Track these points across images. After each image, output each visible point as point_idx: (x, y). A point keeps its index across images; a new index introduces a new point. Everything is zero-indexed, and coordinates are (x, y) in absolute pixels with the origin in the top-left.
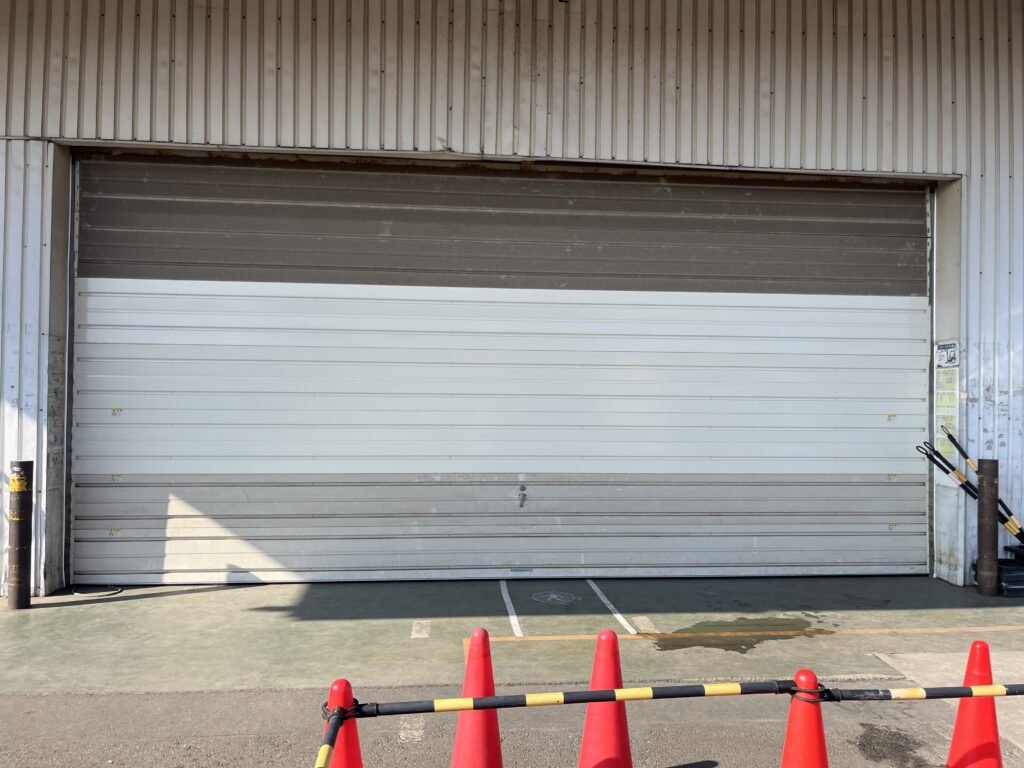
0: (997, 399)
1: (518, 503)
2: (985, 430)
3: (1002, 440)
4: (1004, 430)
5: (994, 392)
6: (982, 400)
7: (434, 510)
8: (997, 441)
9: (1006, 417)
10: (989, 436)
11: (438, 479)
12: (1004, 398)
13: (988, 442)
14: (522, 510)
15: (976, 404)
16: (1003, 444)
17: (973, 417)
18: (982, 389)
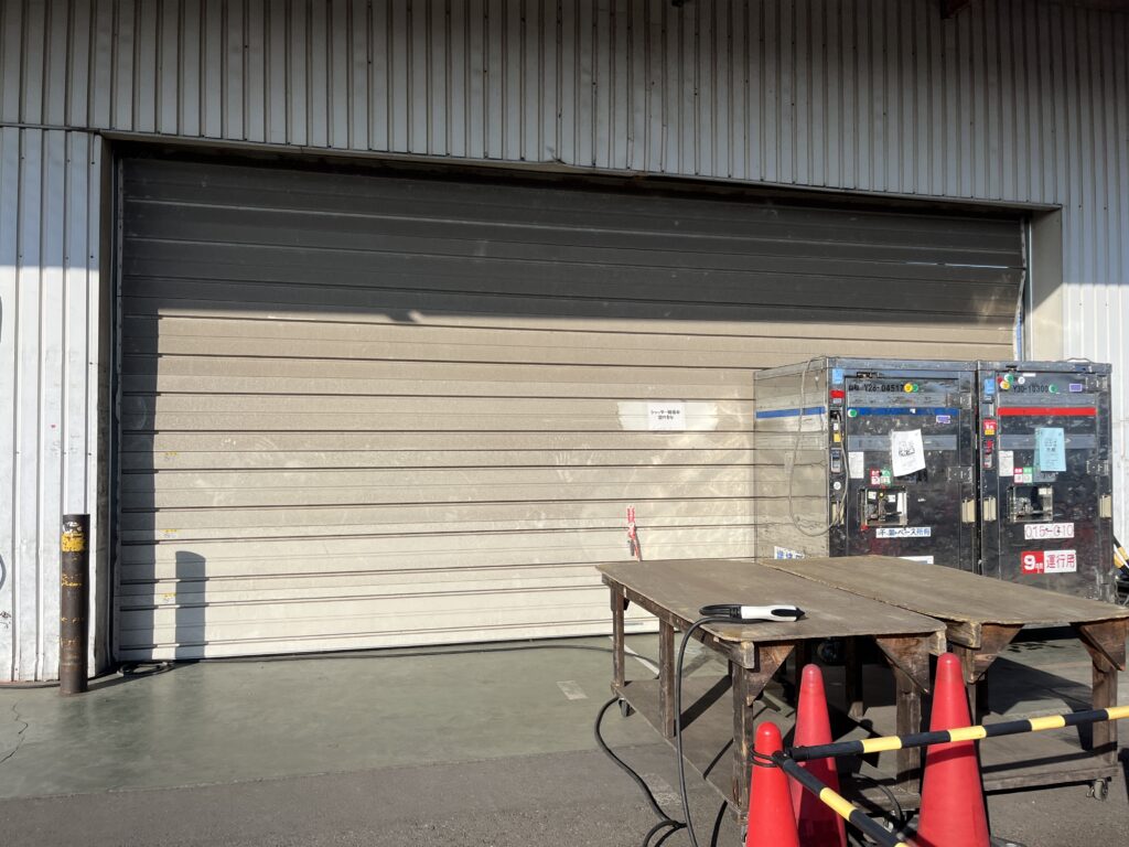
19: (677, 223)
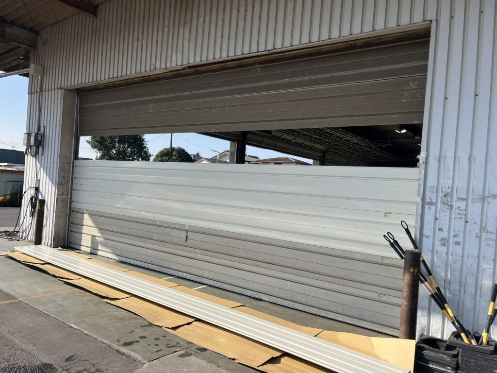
0: (456, 204)
1: (185, 239)
2: (441, 230)
3: (456, 239)
4: (459, 231)
5: (451, 198)
6: (439, 205)
7: (156, 238)
8: (452, 240)
9: (463, 221)
10: (444, 235)
11: (158, 223)
12: (462, 205)
13: (442, 239)
14: (186, 244)
15: (433, 207)
16: (457, 243)
17: (429, 217)
18: (440, 195)
19: (215, 84)
